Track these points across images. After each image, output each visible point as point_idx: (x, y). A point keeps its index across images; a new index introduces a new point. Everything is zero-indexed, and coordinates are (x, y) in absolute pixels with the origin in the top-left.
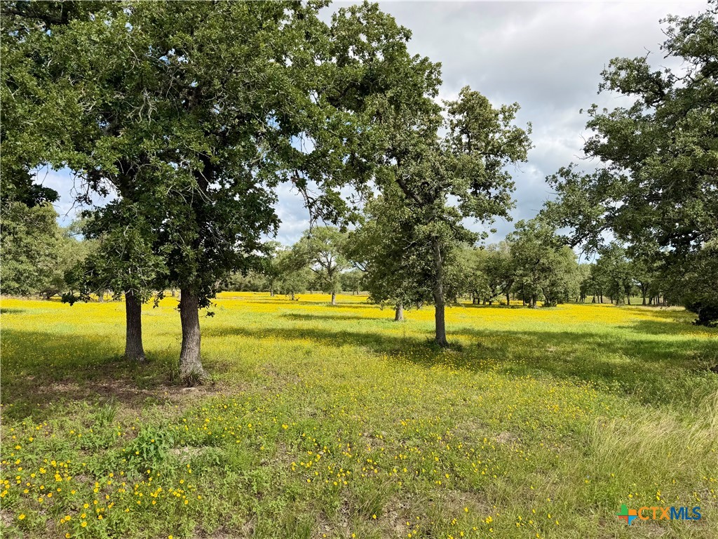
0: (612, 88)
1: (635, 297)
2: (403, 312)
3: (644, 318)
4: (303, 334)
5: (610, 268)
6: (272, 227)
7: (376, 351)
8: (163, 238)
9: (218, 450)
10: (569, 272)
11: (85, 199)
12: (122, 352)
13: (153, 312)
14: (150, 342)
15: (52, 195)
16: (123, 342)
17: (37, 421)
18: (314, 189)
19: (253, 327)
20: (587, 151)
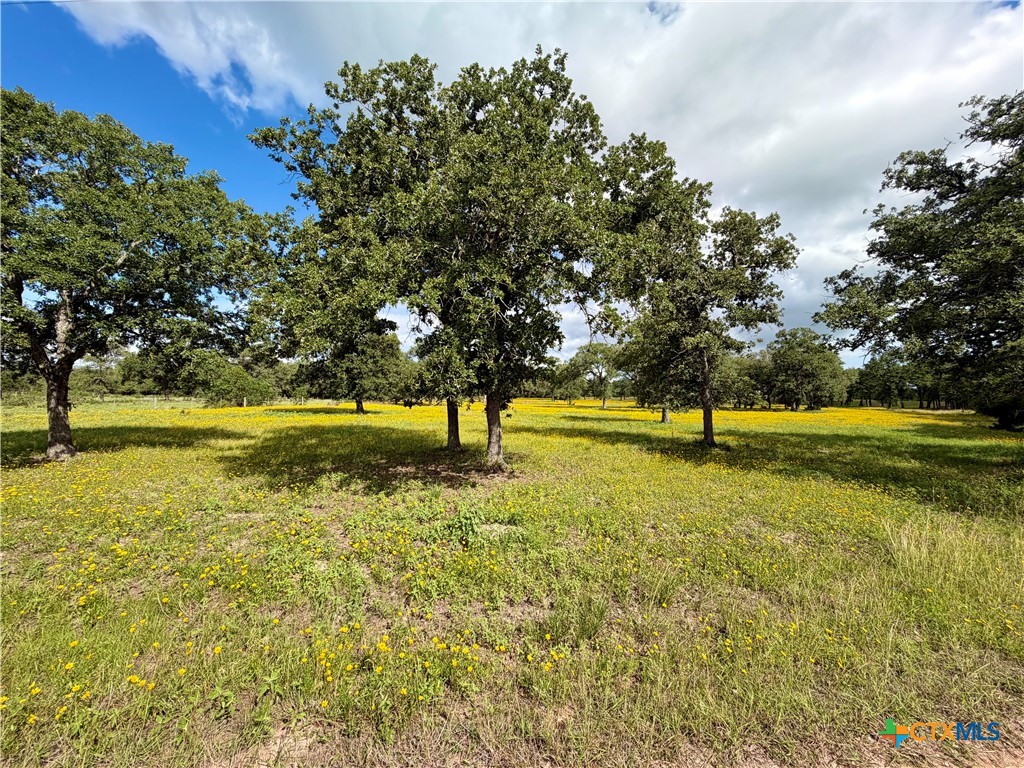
0: (898, 186)
1: (910, 401)
2: (670, 415)
3: (926, 422)
4: (582, 433)
5: (881, 372)
6: (557, 342)
7: (648, 449)
8: (473, 355)
9: (521, 529)
10: (834, 377)
11: (417, 329)
12: (445, 443)
13: (466, 413)
14: (465, 438)
15: (392, 326)
16: (446, 436)
17: (387, 495)
18: (594, 307)
19: (540, 426)
20: (869, 252)
